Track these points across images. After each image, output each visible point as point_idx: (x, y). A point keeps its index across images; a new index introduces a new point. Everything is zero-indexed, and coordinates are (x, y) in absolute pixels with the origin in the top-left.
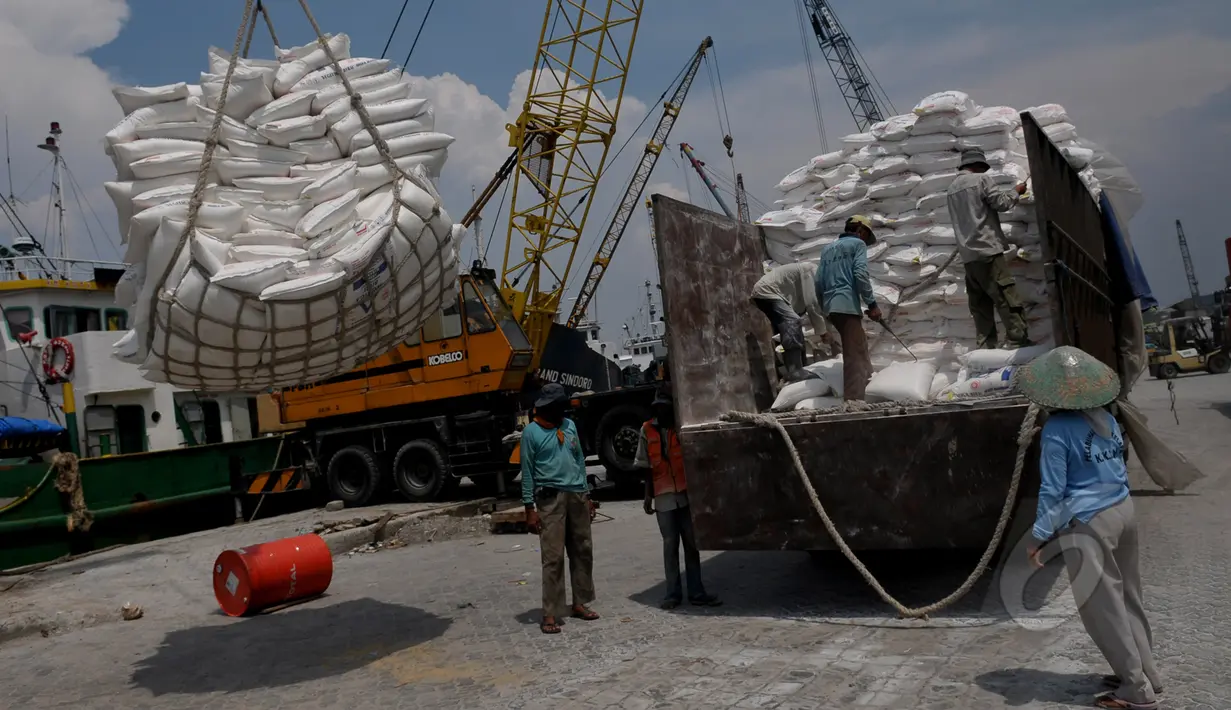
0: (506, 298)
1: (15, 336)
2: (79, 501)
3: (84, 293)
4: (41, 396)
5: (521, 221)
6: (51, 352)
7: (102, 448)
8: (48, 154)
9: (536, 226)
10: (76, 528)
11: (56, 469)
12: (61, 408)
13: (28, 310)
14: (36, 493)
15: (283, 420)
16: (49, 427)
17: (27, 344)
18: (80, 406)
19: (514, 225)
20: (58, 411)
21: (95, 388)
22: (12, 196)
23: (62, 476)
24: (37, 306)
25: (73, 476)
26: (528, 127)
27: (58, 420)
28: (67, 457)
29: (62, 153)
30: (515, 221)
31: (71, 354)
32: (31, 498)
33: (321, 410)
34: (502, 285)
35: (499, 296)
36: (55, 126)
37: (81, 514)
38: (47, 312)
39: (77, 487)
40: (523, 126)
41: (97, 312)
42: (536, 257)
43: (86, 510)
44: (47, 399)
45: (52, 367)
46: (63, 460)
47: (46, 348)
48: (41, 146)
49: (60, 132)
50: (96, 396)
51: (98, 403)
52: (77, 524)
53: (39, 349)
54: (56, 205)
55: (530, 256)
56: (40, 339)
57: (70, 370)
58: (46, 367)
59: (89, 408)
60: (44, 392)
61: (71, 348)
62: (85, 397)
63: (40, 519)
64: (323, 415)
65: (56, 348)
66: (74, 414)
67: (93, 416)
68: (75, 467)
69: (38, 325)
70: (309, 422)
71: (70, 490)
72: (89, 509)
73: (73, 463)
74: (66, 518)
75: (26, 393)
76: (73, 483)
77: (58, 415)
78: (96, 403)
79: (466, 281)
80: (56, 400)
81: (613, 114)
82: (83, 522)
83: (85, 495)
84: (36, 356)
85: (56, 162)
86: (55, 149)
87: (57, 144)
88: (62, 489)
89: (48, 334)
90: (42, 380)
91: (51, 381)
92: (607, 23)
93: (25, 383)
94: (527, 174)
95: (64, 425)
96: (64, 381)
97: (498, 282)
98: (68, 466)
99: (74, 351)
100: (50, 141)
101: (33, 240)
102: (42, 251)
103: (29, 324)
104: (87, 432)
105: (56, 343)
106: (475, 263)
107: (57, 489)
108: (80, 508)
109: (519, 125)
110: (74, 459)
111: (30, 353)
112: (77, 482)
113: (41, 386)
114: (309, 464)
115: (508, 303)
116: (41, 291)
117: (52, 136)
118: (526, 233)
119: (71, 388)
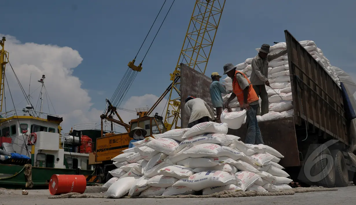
0: (166, 126)
1: (22, 132)
2: (30, 179)
3: (44, 122)
4: (25, 148)
5: (172, 103)
6: (31, 136)
7: (40, 165)
8: (41, 84)
9: (176, 104)
10: (28, 186)
11: (25, 168)
12: (30, 152)
13: (27, 125)
14: (18, 174)
15: (96, 161)
16: (26, 157)
17: (24, 134)
18: (36, 152)
19: (170, 104)
20: (29, 153)
21: (41, 148)
22: (29, 95)
23: (26, 170)
24: (29, 124)
25: (30, 171)
26: (176, 75)
27: (29, 156)
28: (29, 165)
29: (44, 83)
30: (170, 102)
31: (36, 137)
32: (16, 175)
33: (107, 158)
34: (165, 122)
35: (163, 125)
36: (44, 76)
37: (30, 182)
38: (32, 126)
39: (30, 175)
40: (175, 74)
41: (46, 128)
42: (175, 113)
43: (32, 182)
44: (27, 150)
45: (30, 141)
46: (28, 166)
47: (30, 136)
48: (39, 81)
49: (45, 78)
50: (41, 150)
51: (41, 153)
52: (29, 185)
53: (28, 135)
54: (41, 99)
55: (174, 113)
56: (29, 133)
57: (35, 142)
58: (28, 141)
59: (38, 154)
60: (26, 148)
61: (36, 136)
62: (38, 150)
63: (18, 182)
64: (107, 160)
65: (32, 135)
66: (34, 154)
67: (39, 156)
68: (31, 168)
69: (29, 130)
70: (103, 161)
71: (28, 175)
72: (33, 182)
73: (30, 167)
74: (26, 183)
75: (22, 148)
76: (29, 173)
77: (29, 154)
78: (41, 152)
79: (153, 119)
80: (30, 150)
81: (203, 73)
82: (30, 185)
83: (32, 177)
84: (27, 138)
85: (42, 86)
86: (43, 82)
87: (43, 81)
88: (26, 175)
89: (31, 132)
90: (27, 144)
91: (29, 144)
92: (201, 44)
93: (23, 145)
94: (175, 89)
95: (30, 158)
96: (32, 145)
97: (163, 121)
98: (29, 168)
99: (37, 137)
100: (42, 80)
101: (32, 106)
102: (33, 109)
103: (26, 129)
104: (37, 161)
105: (32, 134)
106: (156, 113)
107: (24, 174)
108: (30, 181)
109: (174, 74)
110: (31, 166)
111: (25, 137)
112: (31, 173)
113: (26, 146)
114: (101, 175)
115: (166, 127)
116: (32, 120)
117: (43, 79)
118: (173, 106)
119: (34, 147)
